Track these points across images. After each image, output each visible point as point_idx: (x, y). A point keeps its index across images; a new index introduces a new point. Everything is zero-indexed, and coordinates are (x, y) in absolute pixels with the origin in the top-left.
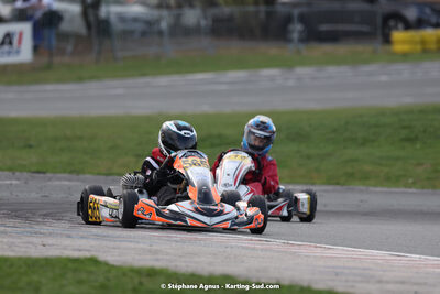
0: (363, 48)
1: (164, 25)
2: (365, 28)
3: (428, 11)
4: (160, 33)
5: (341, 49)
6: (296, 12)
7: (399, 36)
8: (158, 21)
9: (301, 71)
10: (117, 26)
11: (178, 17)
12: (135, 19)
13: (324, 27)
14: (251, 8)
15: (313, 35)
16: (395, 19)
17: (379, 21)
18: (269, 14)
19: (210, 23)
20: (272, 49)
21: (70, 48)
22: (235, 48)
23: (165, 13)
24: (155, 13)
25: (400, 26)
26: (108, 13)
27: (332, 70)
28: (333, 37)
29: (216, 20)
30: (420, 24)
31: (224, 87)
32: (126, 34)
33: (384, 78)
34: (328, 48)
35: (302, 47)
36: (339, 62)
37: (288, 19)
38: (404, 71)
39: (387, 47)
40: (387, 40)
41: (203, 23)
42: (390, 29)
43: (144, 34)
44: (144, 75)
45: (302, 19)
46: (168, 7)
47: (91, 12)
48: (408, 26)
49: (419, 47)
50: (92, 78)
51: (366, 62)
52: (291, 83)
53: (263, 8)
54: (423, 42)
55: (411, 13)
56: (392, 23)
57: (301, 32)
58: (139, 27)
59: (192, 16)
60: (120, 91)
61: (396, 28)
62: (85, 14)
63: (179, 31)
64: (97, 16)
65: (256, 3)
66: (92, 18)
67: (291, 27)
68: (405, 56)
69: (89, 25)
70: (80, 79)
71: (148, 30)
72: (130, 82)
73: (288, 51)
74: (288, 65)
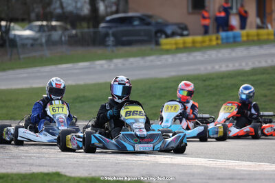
1: (44, 40)
4: (41, 45)
5: (134, 49)
6: (110, 32)
9: (115, 61)
10: (19, 43)
11: (50, 36)
12: (27, 38)
13: (124, 39)
15: (120, 43)
16: (160, 33)
17: (153, 34)
18: (95, 33)
19: (67, 38)
20: (99, 51)
22: (80, 51)
23: (44, 34)
24: (38, 35)
25: (163, 36)
27: (132, 60)
28: (129, 43)
29: (71, 37)
30: (173, 34)
31: (77, 71)
32: (24, 46)
33: (159, 63)
34: (127, 48)
35: (114, 49)
36: (134, 56)
37: (107, 35)
38: (168, 59)
39: (158, 47)
40: (158, 44)
41: (64, 39)
42: (158, 38)
43: (32, 45)
44: (36, 66)
45: (114, 35)
46: (44, 31)
48: (167, 36)
49: (174, 47)
50: (9, 69)
51: (149, 55)
52: (112, 67)
53: (92, 30)
54: (176, 44)
55: (169, 31)
56: (159, 35)
57: (113, 41)
58: (31, 42)
59: (56, 35)
60: (25, 75)
61: (161, 37)
63: (51, 43)
65: (89, 27)
67: (107, 39)
68: (168, 52)
71: (34, 42)
72: (30, 70)
73: (108, 51)
74: (109, 58)
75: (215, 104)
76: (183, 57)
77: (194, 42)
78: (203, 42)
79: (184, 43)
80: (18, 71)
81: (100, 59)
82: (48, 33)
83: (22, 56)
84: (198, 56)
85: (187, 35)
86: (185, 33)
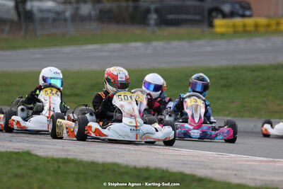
0: (195, 30)
1: (68, 14)
2: (197, 17)
3: (237, 7)
4: (65, 20)
5: (182, 30)
6: (153, 7)
7: (219, 22)
8: (64, 12)
9: (155, 44)
10: (37, 15)
11: (77, 9)
12: (49, 11)
13: (171, 17)
14: (124, 4)
15: (164, 22)
16: (216, 11)
17: (206, 13)
18: (136, 8)
19: (98, 12)
20: (137, 30)
21: (7, 28)
22: (113, 29)
23: (69, 7)
24: (61, 8)
25: (220, 16)
26: (32, 6)
27: (175, 43)
28: (176, 23)
29: (102, 12)
30: (232, 14)
31: (106, 54)
32: (43, 20)
33: (209, 49)
34: (173, 30)
35: (156, 29)
36: (180, 38)
37: (148, 11)
38: (222, 45)
39: (211, 30)
40: (211, 25)
41: (93, 13)
42: (213, 18)
43: (54, 20)
44: (55, 45)
45: (157, 11)
46: (70, 3)
47: (20, 5)
48: (224, 16)
49: (231, 30)
50: (20, 48)
51: (198, 38)
52: (150, 51)
53: (131, 4)
54: (234, 26)
55: (226, 8)
56: (214, 14)
57: (155, 20)
58: (52, 16)
59: (86, 9)
60: (39, 56)
61: (217, 17)
62: (17, 7)
63: (77, 18)
64: (24, 8)
66: (21, 9)
67: (149, 16)
68: (222, 35)
69: (19, 14)
70: (14, 48)
71: (58, 18)
73: (148, 31)
74: (147, 40)
75: (264, 100)
76: (241, 43)
77: (256, 26)
78: (268, 26)
79: (244, 26)
80: (32, 50)
81: (136, 41)
82: (75, 6)
83: (39, 33)
84: (259, 43)
85: (250, 16)
86: (248, 13)
